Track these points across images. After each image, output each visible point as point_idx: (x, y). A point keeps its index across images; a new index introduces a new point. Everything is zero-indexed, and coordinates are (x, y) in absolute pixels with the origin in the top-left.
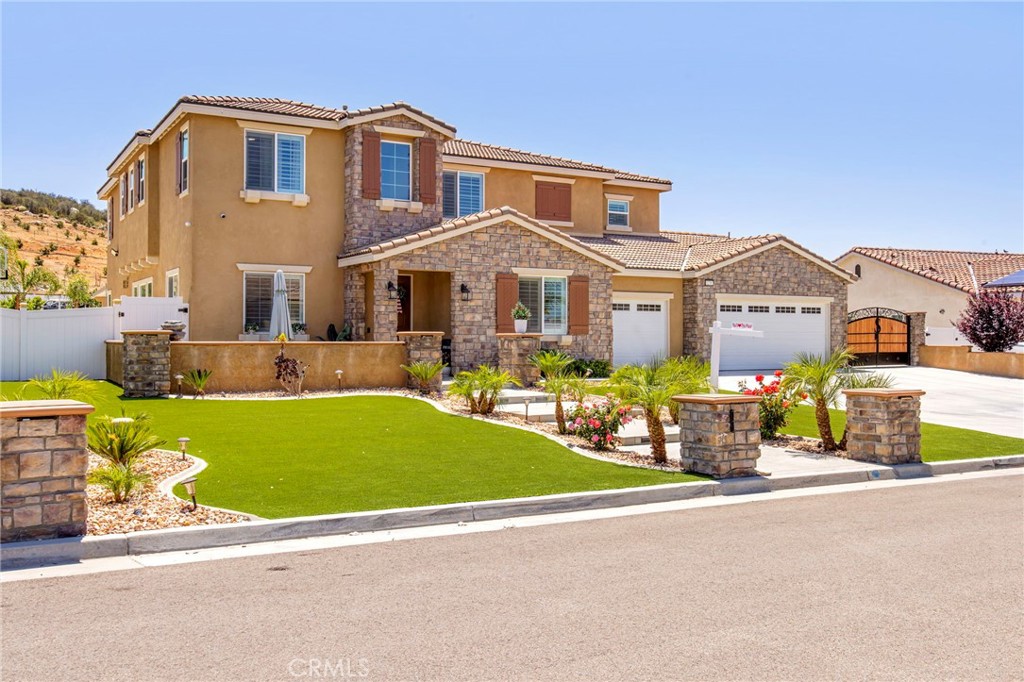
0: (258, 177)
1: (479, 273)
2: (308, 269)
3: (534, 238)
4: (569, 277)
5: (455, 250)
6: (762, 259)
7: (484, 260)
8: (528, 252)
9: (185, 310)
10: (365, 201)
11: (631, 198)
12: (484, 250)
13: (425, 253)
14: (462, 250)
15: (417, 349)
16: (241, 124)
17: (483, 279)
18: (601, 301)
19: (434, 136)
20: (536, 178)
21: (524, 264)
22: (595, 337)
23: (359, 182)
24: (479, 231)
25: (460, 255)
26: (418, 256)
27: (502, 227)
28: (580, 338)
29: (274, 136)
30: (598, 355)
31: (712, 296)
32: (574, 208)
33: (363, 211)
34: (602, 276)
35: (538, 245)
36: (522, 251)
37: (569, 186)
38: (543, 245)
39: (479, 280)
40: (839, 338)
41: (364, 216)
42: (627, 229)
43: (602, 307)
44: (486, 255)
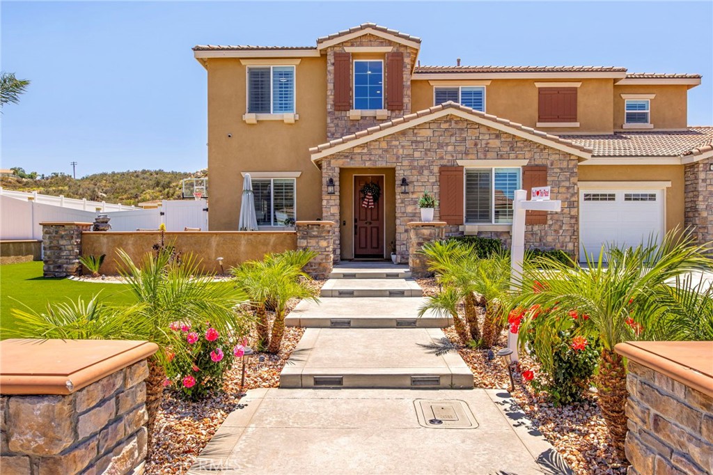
0: (259, 103)
1: (422, 167)
2: (298, 174)
3: (483, 130)
4: (523, 166)
5: (396, 146)
7: (426, 154)
8: (476, 145)
9: (207, 210)
10: (337, 113)
12: (427, 145)
13: (365, 151)
14: (403, 147)
15: (303, 238)
16: (243, 62)
17: (426, 172)
18: (563, 190)
19: (402, 50)
20: (538, 85)
21: (470, 156)
22: (556, 227)
23: (332, 97)
24: (420, 126)
25: (401, 151)
26: (359, 154)
27: (446, 122)
28: (536, 228)
29: (269, 69)
30: (559, 245)
32: (580, 109)
33: (336, 121)
34: (564, 165)
35: (487, 137)
36: (469, 144)
37: (575, 89)
38: (493, 136)
39: (421, 174)
41: (337, 125)
42: (649, 126)
43: (565, 196)
44: (429, 150)
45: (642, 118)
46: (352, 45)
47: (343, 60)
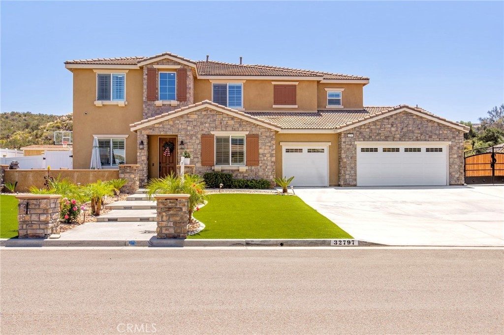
0: (104, 94)
1: (192, 135)
2: (127, 136)
3: (224, 116)
4: (246, 135)
5: (178, 124)
6: (392, 120)
7: (194, 128)
8: (221, 123)
9: (72, 156)
10: (148, 102)
11: (343, 90)
12: (195, 123)
13: (161, 126)
14: (181, 124)
15: (122, 173)
16: (95, 71)
17: (194, 138)
18: (268, 147)
19: (186, 67)
20: (274, 83)
21: (218, 129)
22: (264, 167)
23: (146, 93)
24: (191, 113)
25: (180, 126)
26: (157, 127)
27: (205, 111)
28: (253, 168)
29: (110, 75)
30: (265, 177)
31: (353, 143)
32: (298, 98)
33: (148, 107)
34: (268, 134)
35: (227, 119)
36: (217, 123)
37: (295, 86)
38: (230, 119)
39: (191, 138)
40: (456, 167)
41: (149, 109)
42: (341, 107)
43: (268, 151)
44: (196, 126)
45: (337, 102)
46: (158, 64)
47: (152, 72)
